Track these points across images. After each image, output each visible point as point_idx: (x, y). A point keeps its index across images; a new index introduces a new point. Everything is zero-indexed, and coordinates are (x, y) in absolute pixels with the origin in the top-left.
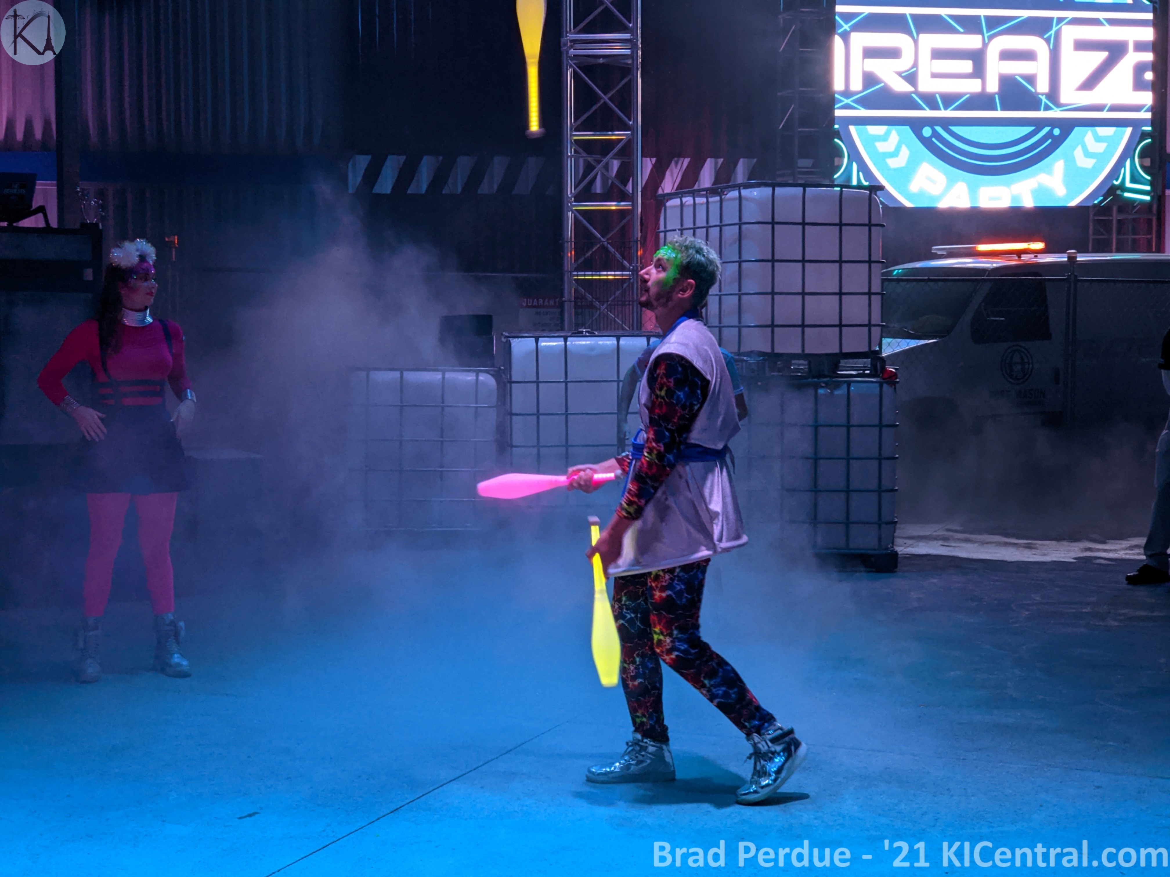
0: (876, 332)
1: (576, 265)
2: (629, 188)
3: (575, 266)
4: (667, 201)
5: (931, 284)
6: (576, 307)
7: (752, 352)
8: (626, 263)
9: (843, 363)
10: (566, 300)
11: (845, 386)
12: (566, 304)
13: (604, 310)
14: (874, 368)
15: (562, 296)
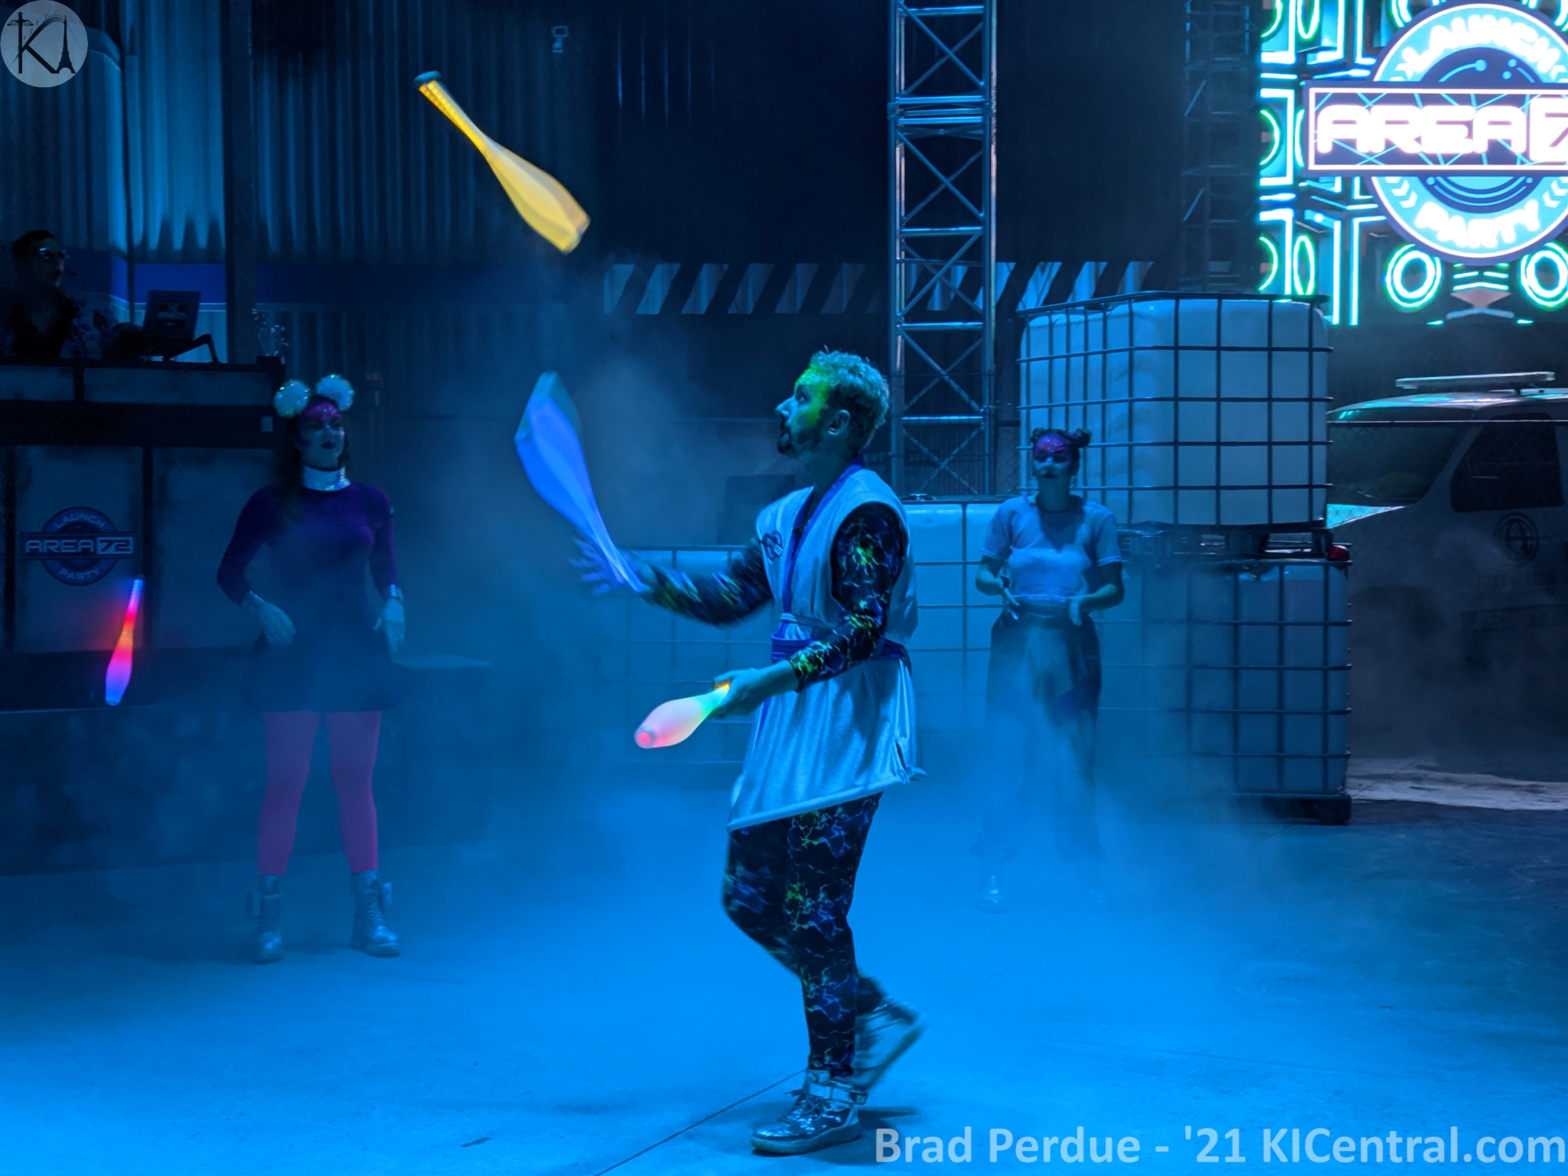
0: (1319, 495)
1: (907, 408)
2: (979, 303)
3: (905, 409)
4: (1031, 319)
5: (1395, 429)
6: (907, 463)
7: (1147, 523)
8: (974, 405)
9: (1273, 538)
10: (894, 455)
11: (1276, 569)
12: (894, 461)
13: (944, 467)
14: (1317, 544)
15: (889, 450)
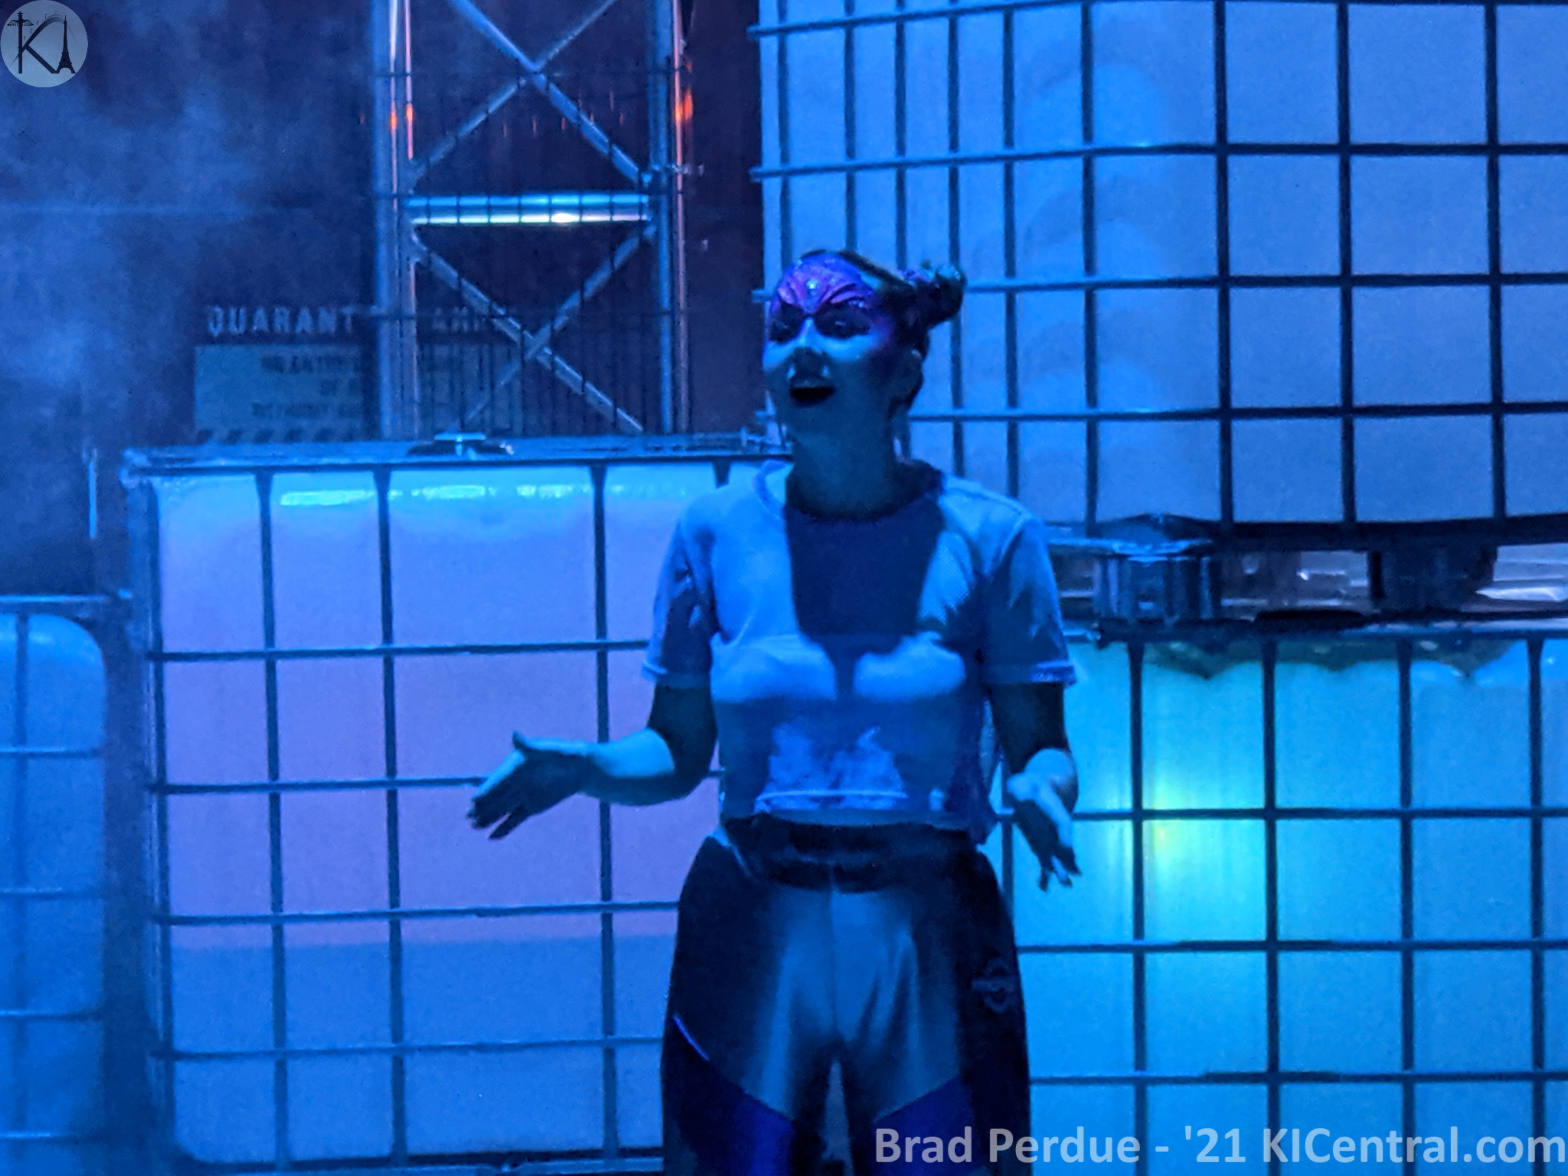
1: (421, 171)
3: (417, 174)
6: (426, 337)
7: (1143, 519)
8: (625, 162)
9: (1507, 554)
10: (383, 311)
11: (1520, 650)
12: (385, 329)
13: (540, 351)
15: (368, 295)
